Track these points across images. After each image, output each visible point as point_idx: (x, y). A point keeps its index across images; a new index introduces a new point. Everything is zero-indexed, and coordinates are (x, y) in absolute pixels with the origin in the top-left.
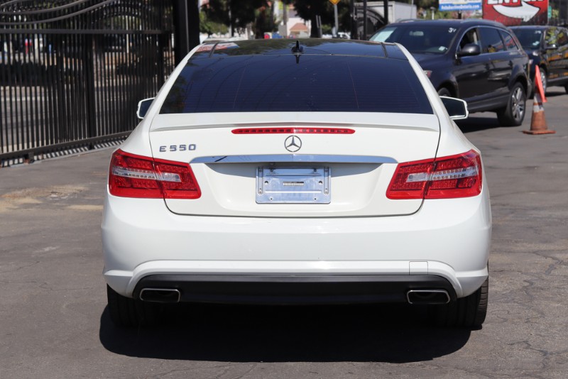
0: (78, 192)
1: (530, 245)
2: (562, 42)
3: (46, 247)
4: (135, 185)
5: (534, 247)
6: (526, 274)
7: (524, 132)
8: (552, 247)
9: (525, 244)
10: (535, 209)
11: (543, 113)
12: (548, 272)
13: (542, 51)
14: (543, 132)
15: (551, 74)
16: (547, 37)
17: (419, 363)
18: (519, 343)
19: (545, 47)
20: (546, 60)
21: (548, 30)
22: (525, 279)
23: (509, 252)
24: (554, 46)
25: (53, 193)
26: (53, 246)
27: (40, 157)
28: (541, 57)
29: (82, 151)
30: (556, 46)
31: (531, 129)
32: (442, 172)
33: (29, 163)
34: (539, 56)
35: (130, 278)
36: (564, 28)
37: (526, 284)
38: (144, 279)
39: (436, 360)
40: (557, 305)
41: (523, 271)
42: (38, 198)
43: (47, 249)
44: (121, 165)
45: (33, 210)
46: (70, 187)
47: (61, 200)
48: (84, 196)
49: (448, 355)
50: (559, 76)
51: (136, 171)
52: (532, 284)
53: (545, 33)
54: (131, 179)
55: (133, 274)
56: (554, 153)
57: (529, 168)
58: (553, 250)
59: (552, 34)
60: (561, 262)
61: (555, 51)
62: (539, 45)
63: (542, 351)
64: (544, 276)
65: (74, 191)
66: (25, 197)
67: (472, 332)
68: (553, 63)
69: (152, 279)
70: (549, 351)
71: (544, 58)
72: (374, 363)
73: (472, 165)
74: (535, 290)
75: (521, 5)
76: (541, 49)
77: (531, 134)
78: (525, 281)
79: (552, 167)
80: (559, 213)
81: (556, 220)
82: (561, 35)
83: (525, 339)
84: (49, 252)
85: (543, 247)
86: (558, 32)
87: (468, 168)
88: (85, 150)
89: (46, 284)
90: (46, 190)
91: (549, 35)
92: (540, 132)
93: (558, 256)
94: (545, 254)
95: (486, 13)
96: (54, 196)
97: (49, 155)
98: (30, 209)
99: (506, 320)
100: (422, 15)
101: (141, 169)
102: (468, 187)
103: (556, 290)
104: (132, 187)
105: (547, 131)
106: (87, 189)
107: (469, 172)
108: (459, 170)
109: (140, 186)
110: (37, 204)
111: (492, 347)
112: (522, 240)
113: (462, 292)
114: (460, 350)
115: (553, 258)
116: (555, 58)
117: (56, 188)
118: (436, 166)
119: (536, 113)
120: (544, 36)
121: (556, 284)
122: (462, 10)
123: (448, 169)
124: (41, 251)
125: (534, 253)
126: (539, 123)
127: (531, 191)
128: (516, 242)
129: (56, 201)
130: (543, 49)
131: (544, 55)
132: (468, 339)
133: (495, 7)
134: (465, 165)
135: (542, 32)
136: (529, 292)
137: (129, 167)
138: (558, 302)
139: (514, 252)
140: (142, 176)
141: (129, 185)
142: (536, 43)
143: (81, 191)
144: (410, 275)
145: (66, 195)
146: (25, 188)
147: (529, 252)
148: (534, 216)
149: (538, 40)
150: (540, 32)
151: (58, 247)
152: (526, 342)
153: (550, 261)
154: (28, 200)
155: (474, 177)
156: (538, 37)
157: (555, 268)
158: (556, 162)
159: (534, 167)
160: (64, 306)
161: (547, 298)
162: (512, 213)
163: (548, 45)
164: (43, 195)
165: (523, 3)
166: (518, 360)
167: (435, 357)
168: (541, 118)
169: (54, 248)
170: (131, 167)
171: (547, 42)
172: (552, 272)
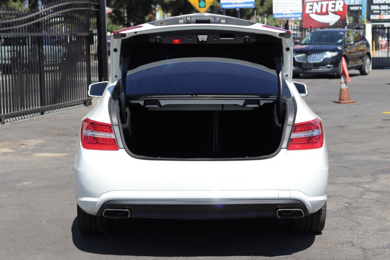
0: (39, 144)
1: (346, 179)
2: (357, 40)
3: (24, 182)
4: (99, 142)
5: (350, 180)
6: (346, 198)
7: (335, 102)
8: (361, 180)
9: (343, 178)
10: (347, 154)
11: (348, 89)
12: (360, 197)
13: (344, 46)
14: (347, 102)
15: (350, 61)
16: (347, 37)
17: (284, 256)
18: (347, 243)
19: (346, 43)
20: (347, 52)
21: (348, 32)
22: (346, 201)
23: (333, 184)
24: (352, 43)
25: (22, 145)
26: (29, 181)
27: (8, 120)
28: (344, 50)
29: (36, 116)
30: (354, 43)
31: (340, 100)
32: (299, 133)
33: (2, 124)
34: (342, 50)
35: (97, 202)
36: (358, 30)
37: (347, 205)
38: (107, 203)
39: (294, 254)
40: (369, 218)
41: (344, 196)
42: (12, 149)
43: (25, 183)
44: (90, 129)
45: (10, 157)
46: (32, 141)
47: (27, 150)
48: (43, 147)
49: (302, 251)
50: (355, 63)
51: (100, 133)
52: (350, 204)
53: (346, 33)
54: (97, 138)
55: (99, 200)
56: (356, 116)
57: (341, 127)
58: (362, 182)
59: (350, 34)
60: (368, 190)
61: (352, 46)
62: (342, 42)
63: (362, 248)
64: (358, 199)
65: (36, 144)
66: (3, 148)
67: (316, 236)
68: (351, 54)
69: (111, 203)
70: (367, 248)
71: (345, 51)
72: (255, 257)
73: (317, 128)
74: (353, 208)
75: (328, 14)
76: (343, 45)
77: (340, 103)
78: (346, 203)
79: (356, 126)
80: (364, 157)
81: (362, 162)
82: (357, 35)
83: (350, 241)
84: (27, 185)
85: (355, 180)
86: (354, 33)
87: (315, 130)
88: (39, 115)
89: (29, 206)
90: (17, 143)
91: (348, 35)
92: (345, 102)
93: (366, 186)
94: (357, 185)
95: (304, 19)
96: (23, 147)
97: (14, 118)
98: (8, 156)
99: (336, 228)
100: (258, 19)
101: (103, 131)
102: (315, 142)
103: (367, 209)
104: (97, 143)
105: (350, 101)
106: (45, 142)
107: (316, 133)
108: (309, 131)
109: (102, 142)
110: (12, 153)
111: (329, 246)
112: (341, 175)
113: (312, 210)
114: (309, 248)
115: (363, 188)
116: (353, 50)
117: (23, 142)
118: (295, 128)
119: (343, 89)
120: (346, 36)
121: (366, 205)
122: (288, 18)
123: (302, 131)
124: (21, 185)
125: (350, 184)
126: (345, 96)
127: (343, 143)
128: (337, 177)
129: (25, 151)
130: (345, 44)
131: (346, 49)
132: (314, 241)
133: (311, 15)
134: (313, 128)
135: (344, 33)
136: (350, 210)
137: (95, 130)
138: (369, 216)
139: (337, 184)
140: (104, 136)
141: (96, 142)
142: (340, 41)
143: (41, 144)
144: (279, 199)
145: (31, 146)
146: (2, 142)
147: (346, 184)
148: (347, 159)
149: (342, 39)
150: (342, 33)
151: (32, 182)
152: (351, 242)
153: (361, 189)
154: (5, 150)
155: (319, 135)
156: (341, 37)
157: (365, 194)
158: (358, 123)
159: (344, 126)
160: (44, 221)
161: (362, 214)
162: (333, 157)
163: (348, 42)
164: (15, 147)
165: (329, 12)
166: (347, 254)
167: (294, 252)
168: (346, 92)
169: (30, 183)
170: (96, 130)
171: (347, 40)
172: (363, 197)
